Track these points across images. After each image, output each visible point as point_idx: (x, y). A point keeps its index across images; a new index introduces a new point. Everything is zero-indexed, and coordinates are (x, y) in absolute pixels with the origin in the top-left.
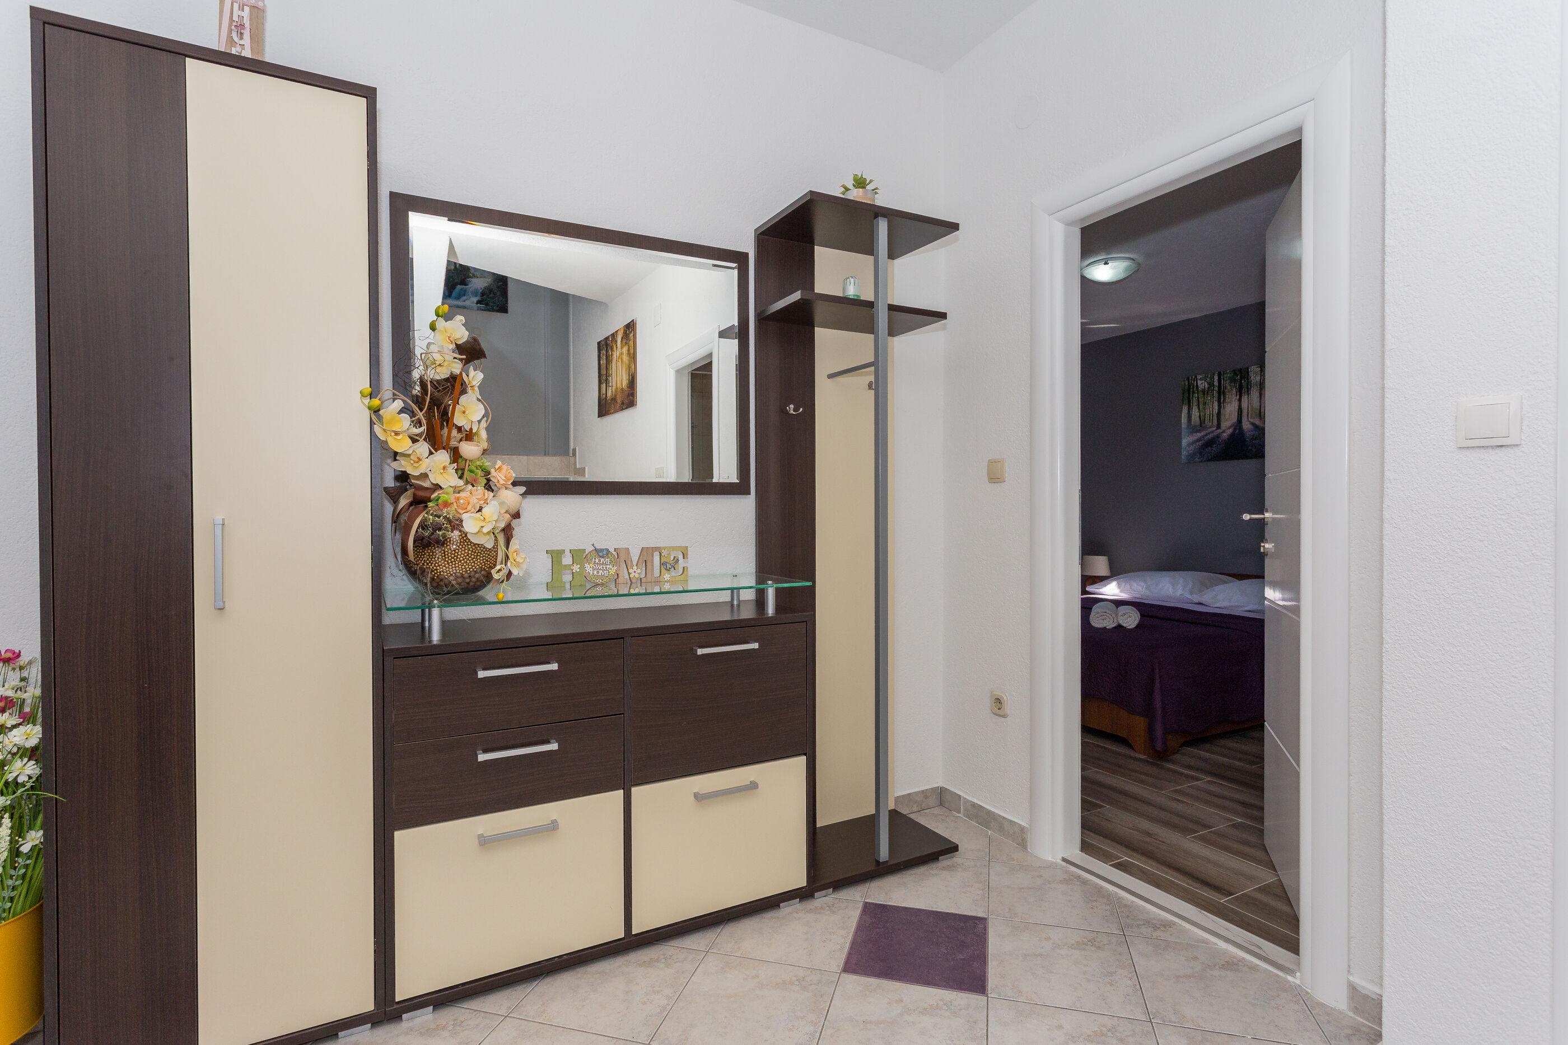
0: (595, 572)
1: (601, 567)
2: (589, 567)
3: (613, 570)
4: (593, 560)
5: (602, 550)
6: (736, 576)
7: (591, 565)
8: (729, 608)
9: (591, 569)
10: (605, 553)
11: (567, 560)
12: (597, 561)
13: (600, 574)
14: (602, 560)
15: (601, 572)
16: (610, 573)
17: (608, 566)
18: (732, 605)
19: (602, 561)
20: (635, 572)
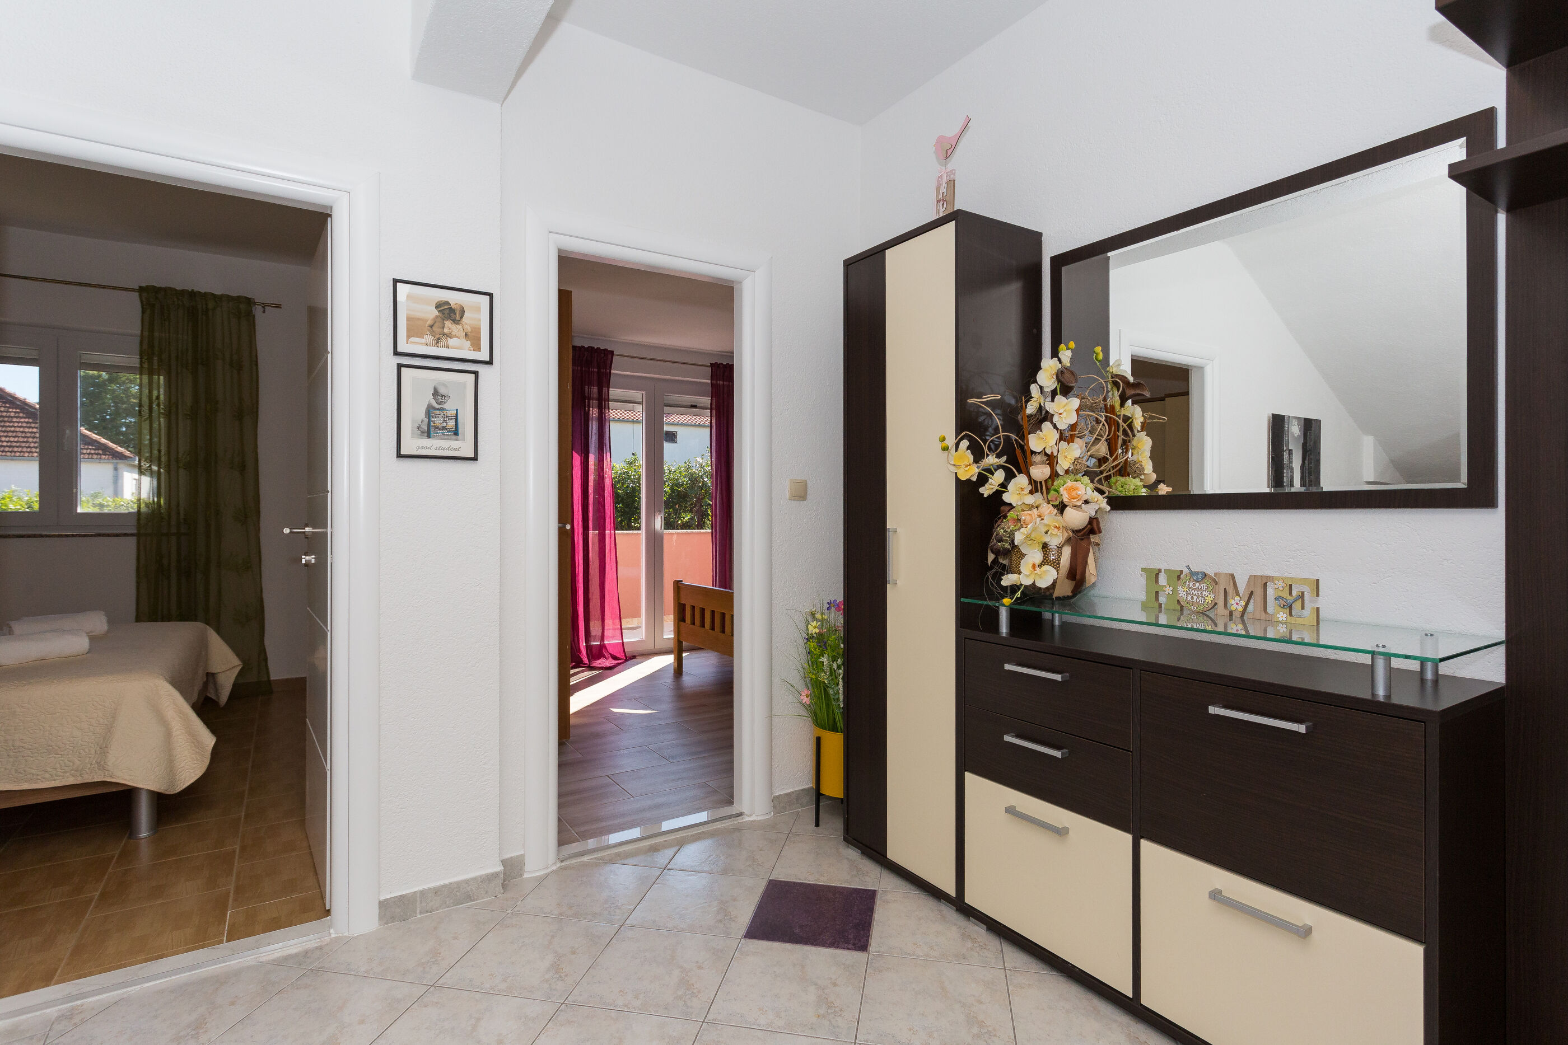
0: (1189, 598)
1: (1196, 592)
2: (1182, 591)
3: (1210, 598)
4: (1187, 584)
5: (1197, 573)
6: (1432, 635)
7: (1185, 589)
8: (1417, 683)
9: (1185, 593)
10: (1200, 576)
11: (1163, 580)
12: (1191, 584)
13: (1194, 600)
14: (1197, 584)
15: (1195, 598)
16: (1207, 601)
17: (1204, 593)
18: (1423, 681)
19: (1197, 586)
20: (1237, 604)
